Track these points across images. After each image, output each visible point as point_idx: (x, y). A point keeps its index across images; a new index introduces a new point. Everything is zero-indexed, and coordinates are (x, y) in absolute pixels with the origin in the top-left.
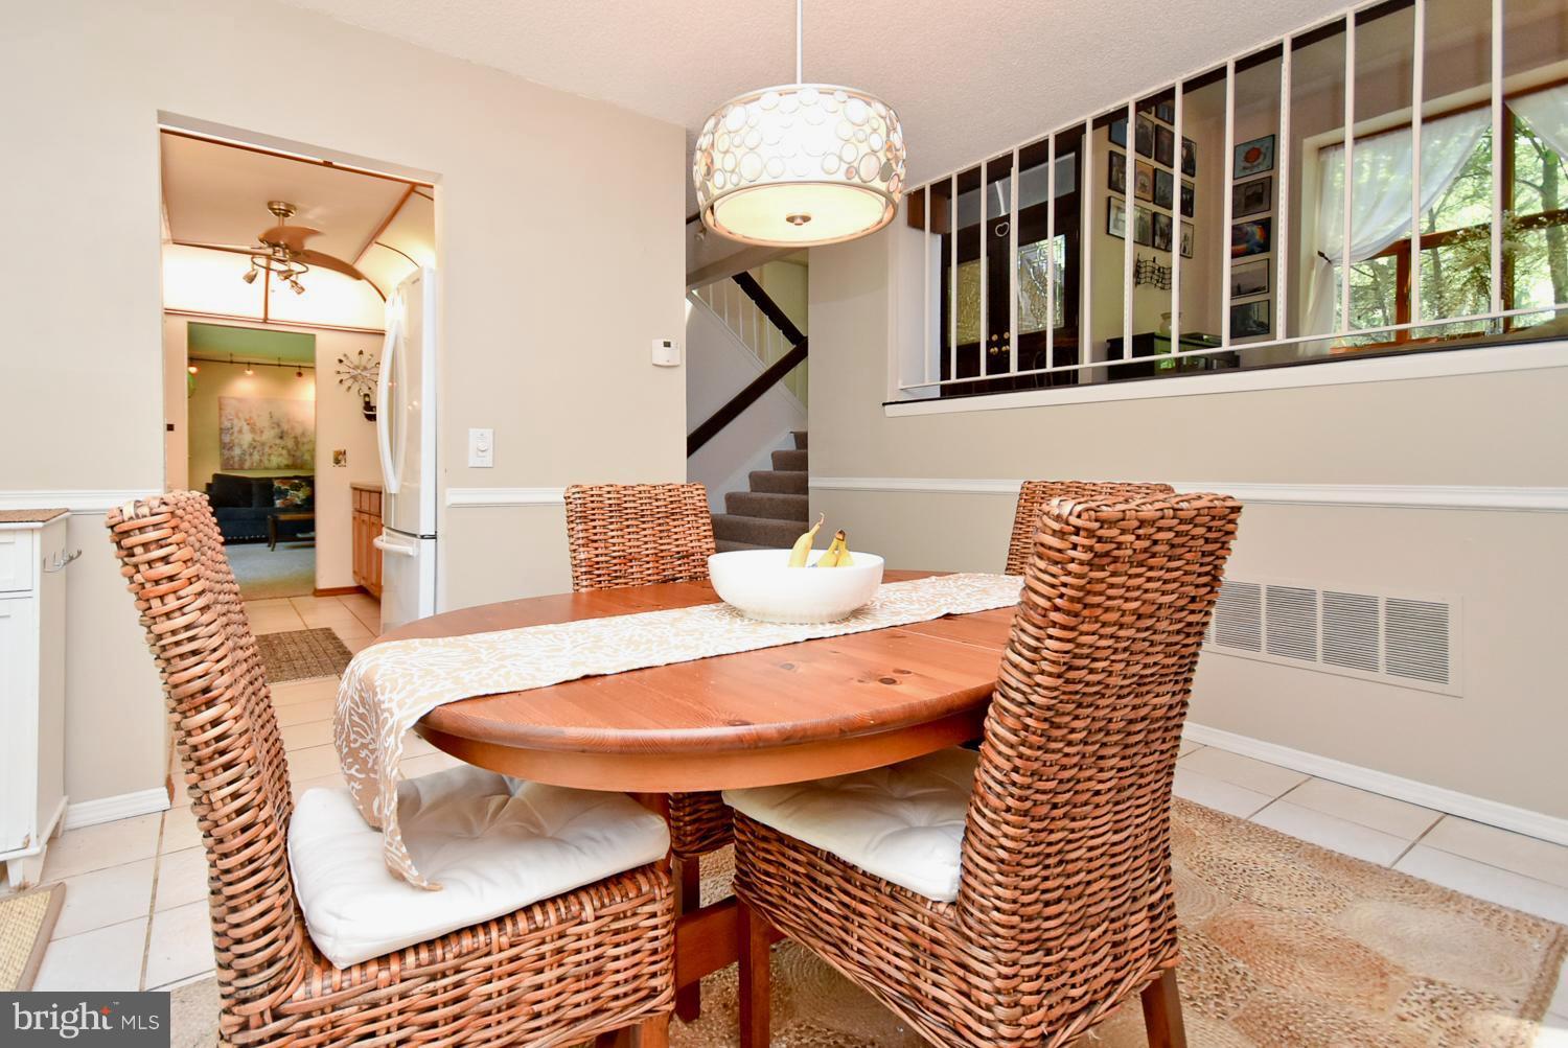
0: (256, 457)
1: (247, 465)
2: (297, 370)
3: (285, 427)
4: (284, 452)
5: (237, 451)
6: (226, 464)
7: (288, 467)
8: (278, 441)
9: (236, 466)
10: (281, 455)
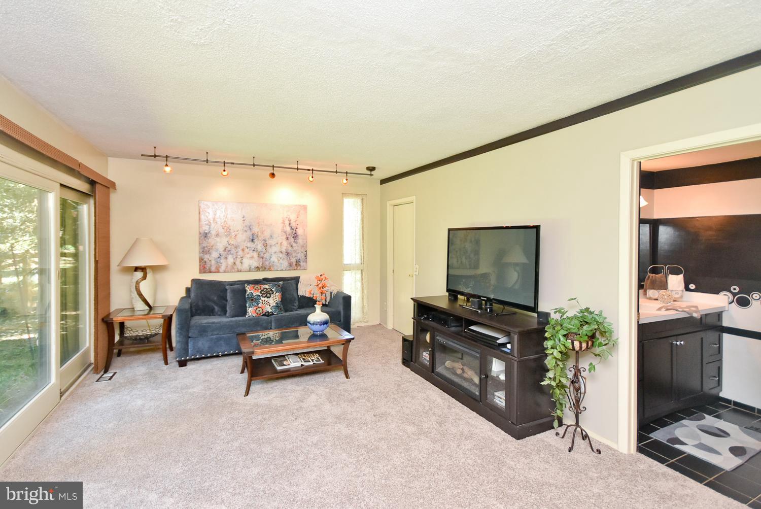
0: (230, 260)
1: (223, 268)
2: (270, 170)
3: (256, 230)
4: (255, 255)
5: (215, 255)
6: (203, 269)
7: (258, 269)
8: (250, 244)
9: (213, 269)
10: (252, 257)
